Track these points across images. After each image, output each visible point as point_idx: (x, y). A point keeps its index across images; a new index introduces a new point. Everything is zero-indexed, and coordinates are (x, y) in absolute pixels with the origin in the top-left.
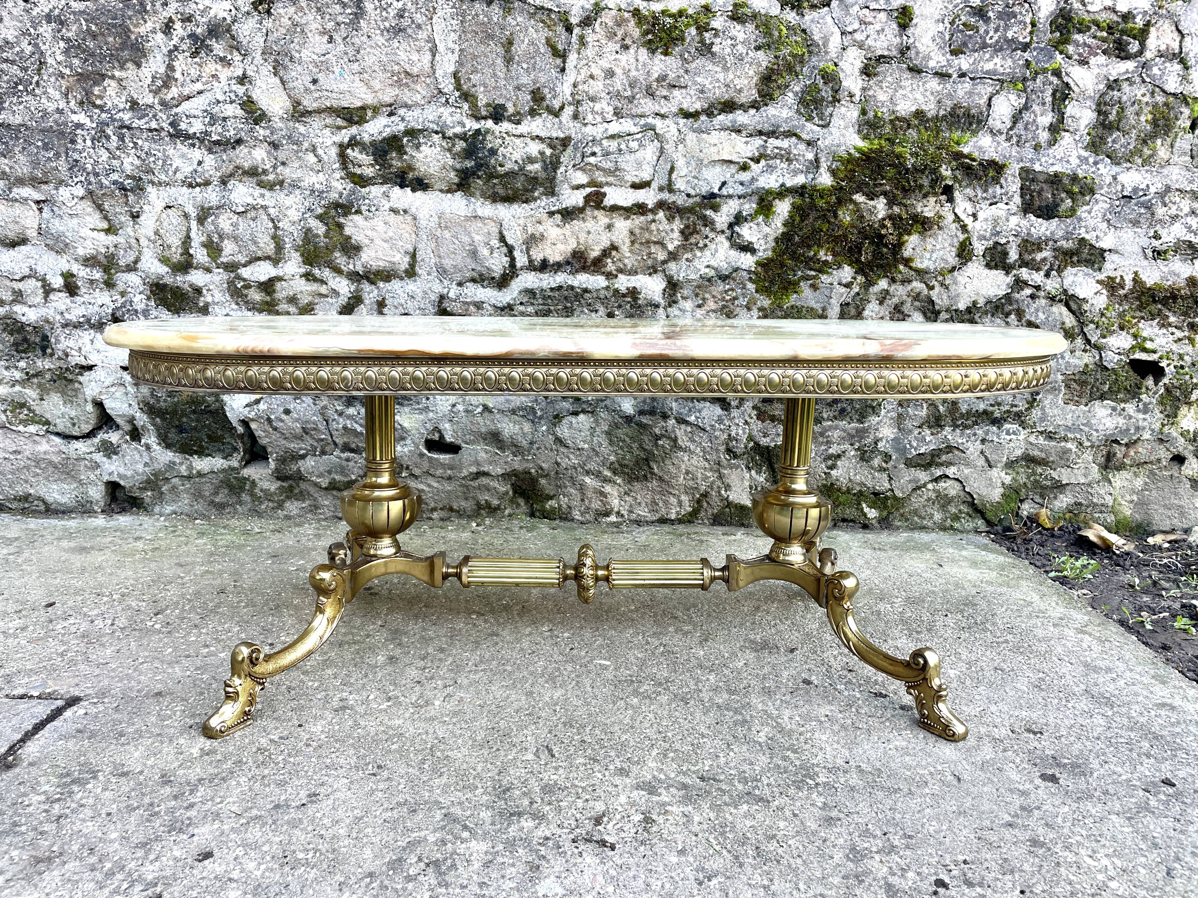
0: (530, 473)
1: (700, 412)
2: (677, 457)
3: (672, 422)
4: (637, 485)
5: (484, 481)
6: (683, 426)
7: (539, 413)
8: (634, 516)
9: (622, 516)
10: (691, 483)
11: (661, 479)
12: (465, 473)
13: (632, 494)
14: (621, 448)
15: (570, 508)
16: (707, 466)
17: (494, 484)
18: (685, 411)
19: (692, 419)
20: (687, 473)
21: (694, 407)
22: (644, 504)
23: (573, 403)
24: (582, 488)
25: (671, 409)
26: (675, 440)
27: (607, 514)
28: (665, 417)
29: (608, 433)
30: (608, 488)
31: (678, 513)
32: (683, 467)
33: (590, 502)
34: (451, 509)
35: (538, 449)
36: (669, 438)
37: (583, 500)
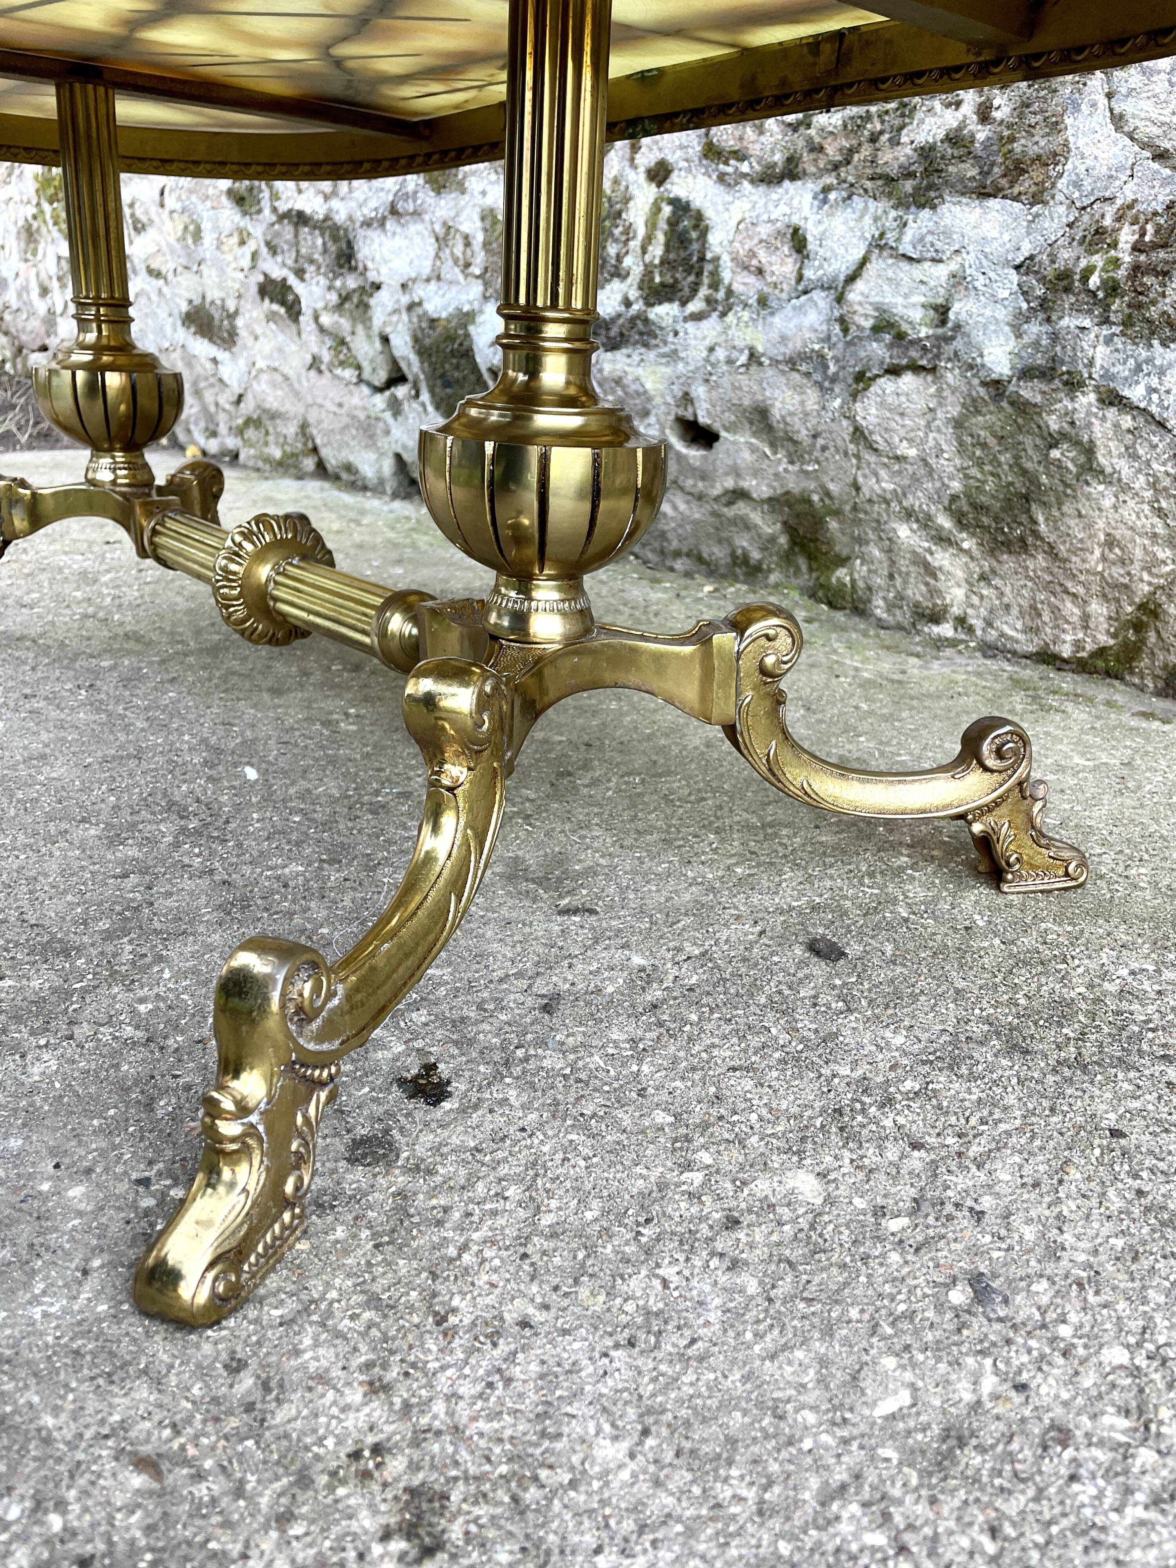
0: (809, 502)
1: (1162, 373)
2: (1088, 497)
3: (1087, 399)
4: (1008, 562)
5: (741, 508)
6: (1112, 413)
7: (832, 368)
8: (992, 635)
9: (971, 630)
10: (1117, 571)
11: (1052, 552)
12: (717, 491)
13: (996, 581)
14: (980, 464)
15: (869, 589)
16: (1160, 530)
17: (755, 517)
18: (1122, 370)
19: (1136, 393)
20: (1111, 542)
21: (1149, 361)
22: (1015, 611)
23: (890, 347)
24: (891, 548)
25: (1091, 363)
26: (1089, 451)
27: (936, 618)
28: (1073, 385)
29: (958, 424)
30: (942, 558)
31: (1078, 645)
32: (1101, 524)
33: (905, 582)
34: (700, 559)
35: (824, 448)
36: (1077, 443)
37: (891, 577)
